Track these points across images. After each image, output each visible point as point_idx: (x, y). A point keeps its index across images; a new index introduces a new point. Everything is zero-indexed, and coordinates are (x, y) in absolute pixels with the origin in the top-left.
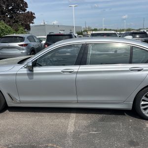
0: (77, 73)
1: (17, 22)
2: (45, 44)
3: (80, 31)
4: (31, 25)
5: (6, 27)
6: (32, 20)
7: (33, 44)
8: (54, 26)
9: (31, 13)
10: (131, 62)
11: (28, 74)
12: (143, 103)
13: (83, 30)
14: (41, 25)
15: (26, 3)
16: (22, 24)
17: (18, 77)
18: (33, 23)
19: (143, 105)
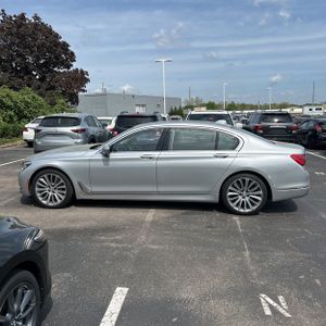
0: (158, 159)
1: (53, 88)
2: (113, 130)
3: (178, 108)
4: (81, 93)
5: (34, 98)
6: (83, 85)
7: (93, 130)
8: (124, 96)
9: (82, 71)
10: (216, 148)
11: (103, 160)
12: (230, 193)
13: (183, 105)
14: (98, 95)
15: (72, 53)
16: (64, 93)
17: (92, 164)
18: (84, 91)
19: (231, 196)
